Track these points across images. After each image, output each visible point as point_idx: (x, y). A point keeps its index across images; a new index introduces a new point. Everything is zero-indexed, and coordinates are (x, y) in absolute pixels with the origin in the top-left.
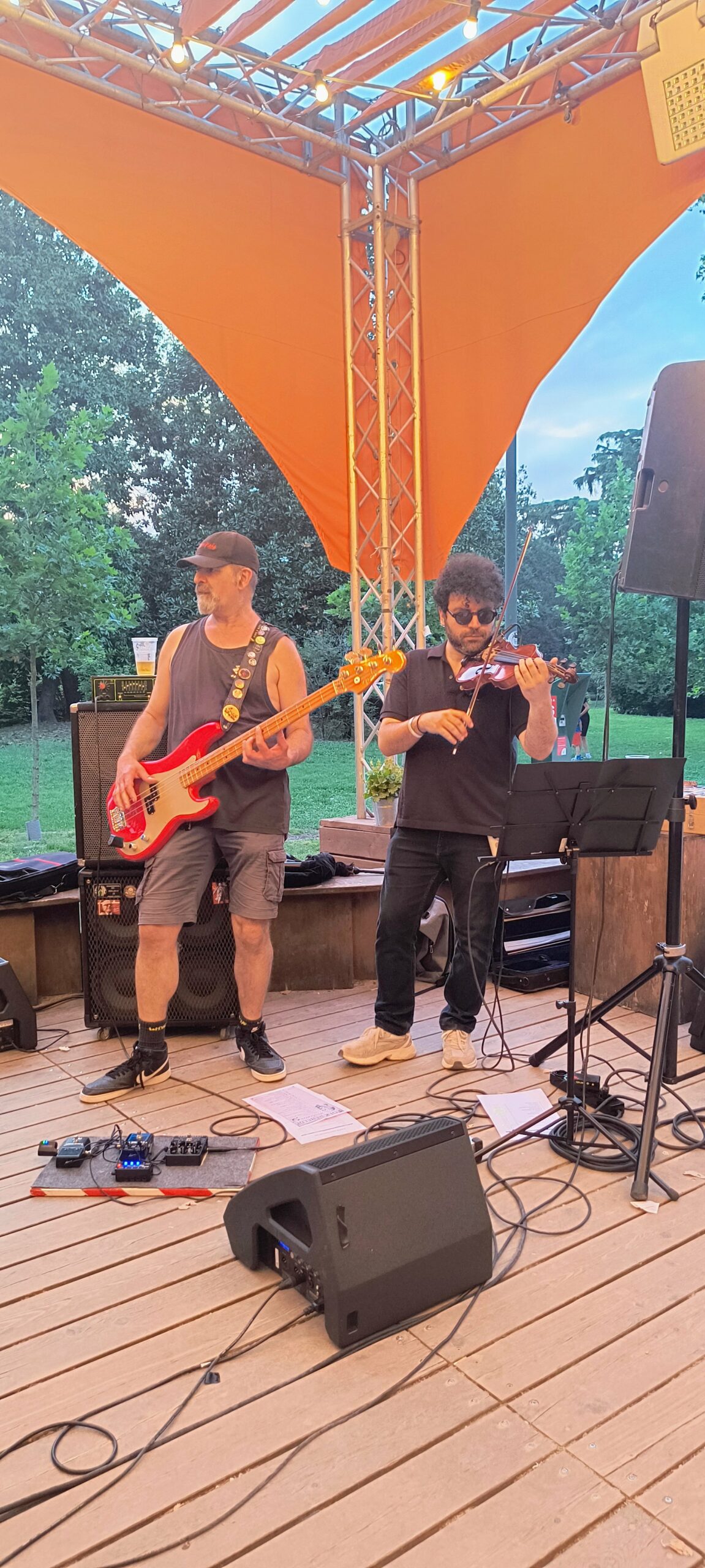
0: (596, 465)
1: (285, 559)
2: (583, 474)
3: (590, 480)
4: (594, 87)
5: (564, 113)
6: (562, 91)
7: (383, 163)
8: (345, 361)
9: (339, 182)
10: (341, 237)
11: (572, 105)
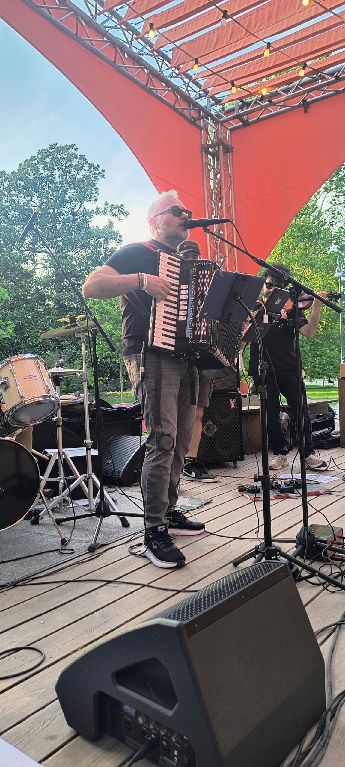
4: (316, 100)
5: (302, 109)
6: (304, 101)
7: (222, 123)
8: (204, 201)
9: (200, 129)
10: (202, 151)
11: (306, 106)
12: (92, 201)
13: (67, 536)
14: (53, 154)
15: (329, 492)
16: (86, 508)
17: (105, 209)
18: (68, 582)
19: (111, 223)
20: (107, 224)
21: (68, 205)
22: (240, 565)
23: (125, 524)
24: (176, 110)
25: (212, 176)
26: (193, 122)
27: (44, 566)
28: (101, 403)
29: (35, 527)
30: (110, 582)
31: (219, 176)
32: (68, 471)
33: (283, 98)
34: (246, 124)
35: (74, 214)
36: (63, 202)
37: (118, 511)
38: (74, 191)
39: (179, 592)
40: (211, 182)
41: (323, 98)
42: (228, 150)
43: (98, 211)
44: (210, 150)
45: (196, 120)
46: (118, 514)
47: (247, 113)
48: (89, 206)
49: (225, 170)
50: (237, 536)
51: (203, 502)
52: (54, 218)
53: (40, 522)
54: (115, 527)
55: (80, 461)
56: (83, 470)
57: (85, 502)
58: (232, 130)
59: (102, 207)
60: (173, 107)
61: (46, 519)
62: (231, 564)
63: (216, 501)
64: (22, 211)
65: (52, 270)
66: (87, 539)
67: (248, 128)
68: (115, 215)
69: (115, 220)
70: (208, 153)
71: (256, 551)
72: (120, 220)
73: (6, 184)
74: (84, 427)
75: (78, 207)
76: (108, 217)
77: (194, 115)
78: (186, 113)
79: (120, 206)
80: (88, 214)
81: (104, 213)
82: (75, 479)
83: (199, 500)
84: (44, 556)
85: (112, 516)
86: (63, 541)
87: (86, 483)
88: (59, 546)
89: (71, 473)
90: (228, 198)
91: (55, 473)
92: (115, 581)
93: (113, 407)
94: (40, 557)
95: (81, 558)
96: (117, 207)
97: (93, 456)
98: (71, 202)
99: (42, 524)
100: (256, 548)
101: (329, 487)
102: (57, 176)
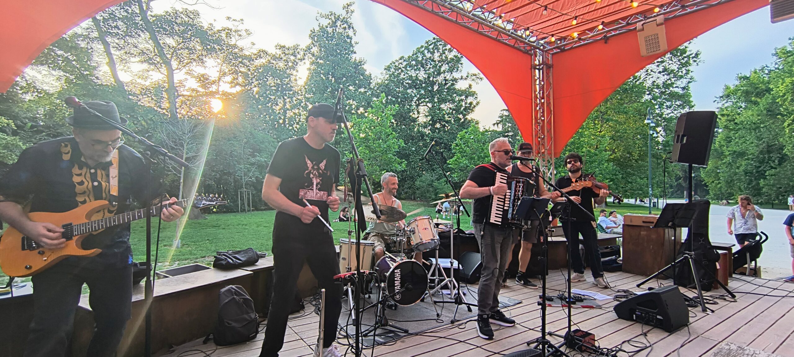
0: (500, 119)
1: (414, 149)
2: (495, 122)
3: (498, 124)
4: (614, 35)
5: (604, 41)
6: (605, 36)
7: (546, 51)
8: (532, 99)
9: (531, 55)
10: (531, 69)
11: (606, 39)
12: (459, 72)
13: (439, 312)
14: (435, 43)
15: (600, 307)
16: (449, 296)
17: (467, 76)
18: (441, 338)
19: (470, 86)
20: (468, 86)
21: (442, 75)
22: (531, 345)
23: (470, 310)
24: (516, 48)
25: (538, 82)
26: (526, 53)
27: (429, 327)
28: (460, 231)
29: (422, 304)
30: (461, 342)
31: (542, 83)
32: (440, 275)
33: (589, 36)
34: (563, 51)
35: (446, 80)
36: (439, 74)
37: (466, 302)
38: (447, 65)
39: (495, 353)
40: (538, 87)
41: (619, 34)
42: (549, 67)
43: (462, 79)
44: (538, 67)
45: (528, 51)
46: (466, 304)
47: (564, 45)
48: (456, 75)
49: (546, 80)
50: (531, 328)
51: (517, 302)
52: (433, 84)
53: (425, 301)
54: (465, 311)
55: (447, 270)
56: (449, 276)
57: (448, 292)
58: (553, 54)
59: (465, 76)
60: (513, 47)
61: (428, 300)
62: (526, 344)
63: (525, 303)
64: (413, 81)
65: (429, 118)
66: (450, 316)
67: (565, 53)
68: (473, 80)
69: (473, 83)
70: (535, 69)
71: (537, 340)
72: (477, 83)
73: (405, 63)
74: (450, 245)
75: (449, 76)
76: (469, 82)
77: (528, 48)
78: (522, 48)
79: (477, 74)
80: (455, 80)
81: (466, 79)
82: (444, 280)
83: (514, 300)
84: (429, 321)
85: (463, 305)
86: (438, 315)
87: (450, 283)
88: (436, 318)
89: (442, 276)
90: (548, 96)
91: (433, 275)
92: (464, 342)
93: (466, 232)
94: (427, 321)
95: (447, 326)
96: (476, 75)
97: (454, 269)
98: (445, 73)
99: (426, 302)
100: (537, 339)
101: (600, 304)
102: (436, 57)
